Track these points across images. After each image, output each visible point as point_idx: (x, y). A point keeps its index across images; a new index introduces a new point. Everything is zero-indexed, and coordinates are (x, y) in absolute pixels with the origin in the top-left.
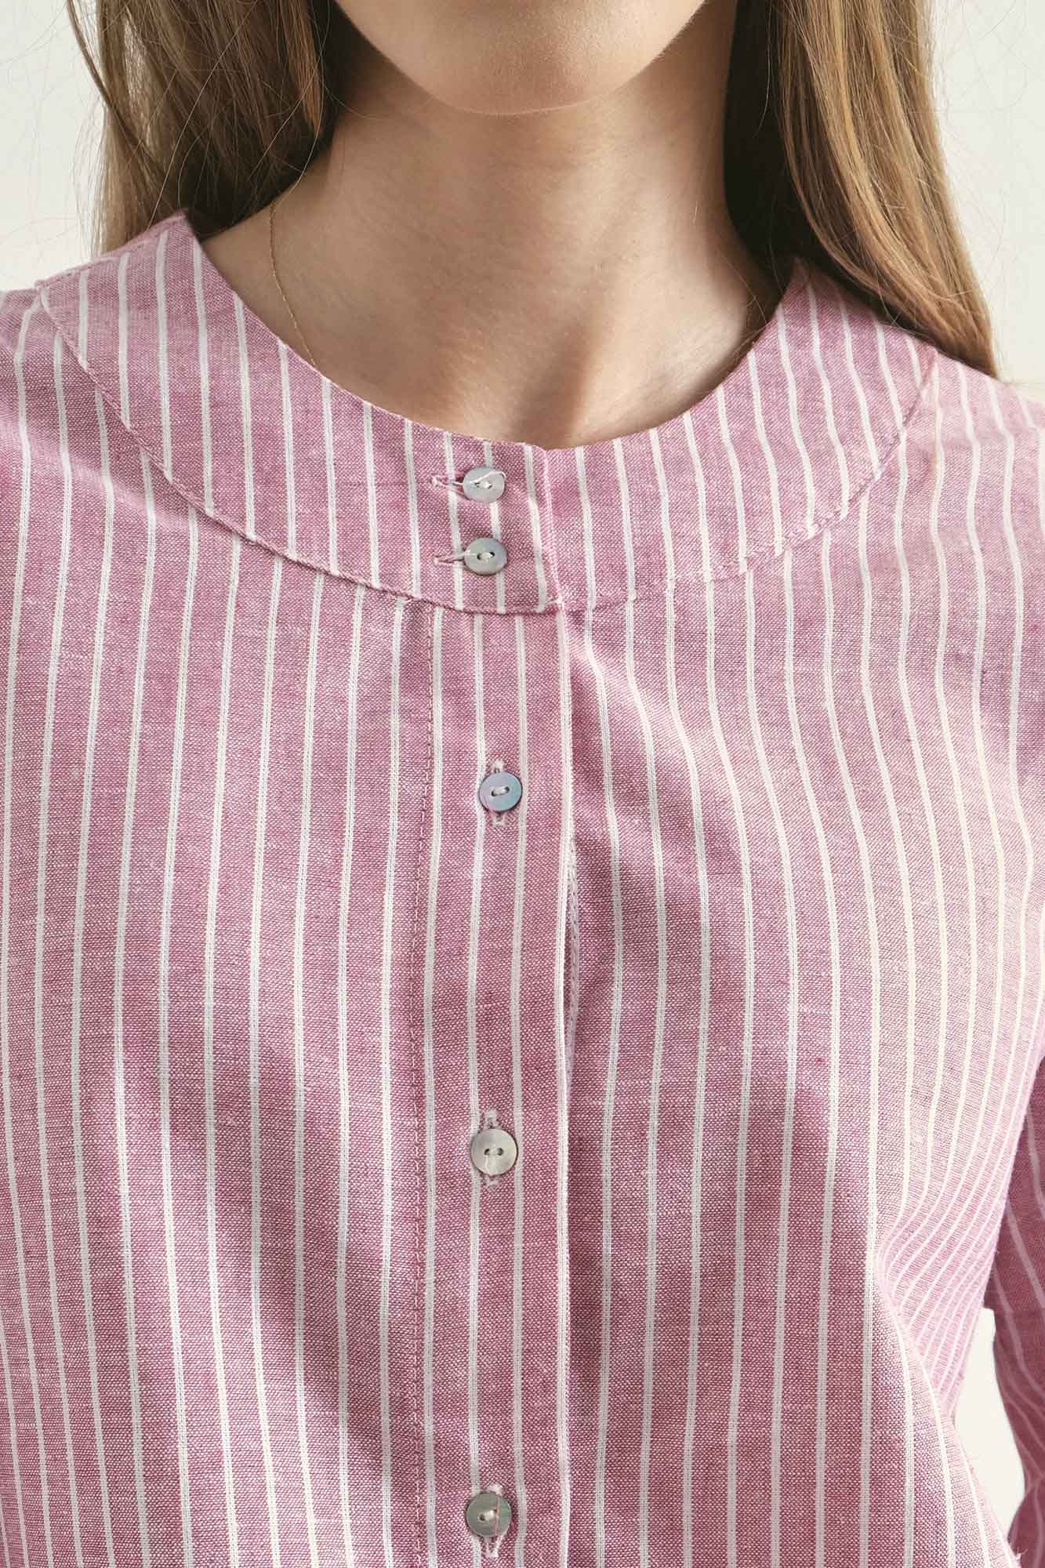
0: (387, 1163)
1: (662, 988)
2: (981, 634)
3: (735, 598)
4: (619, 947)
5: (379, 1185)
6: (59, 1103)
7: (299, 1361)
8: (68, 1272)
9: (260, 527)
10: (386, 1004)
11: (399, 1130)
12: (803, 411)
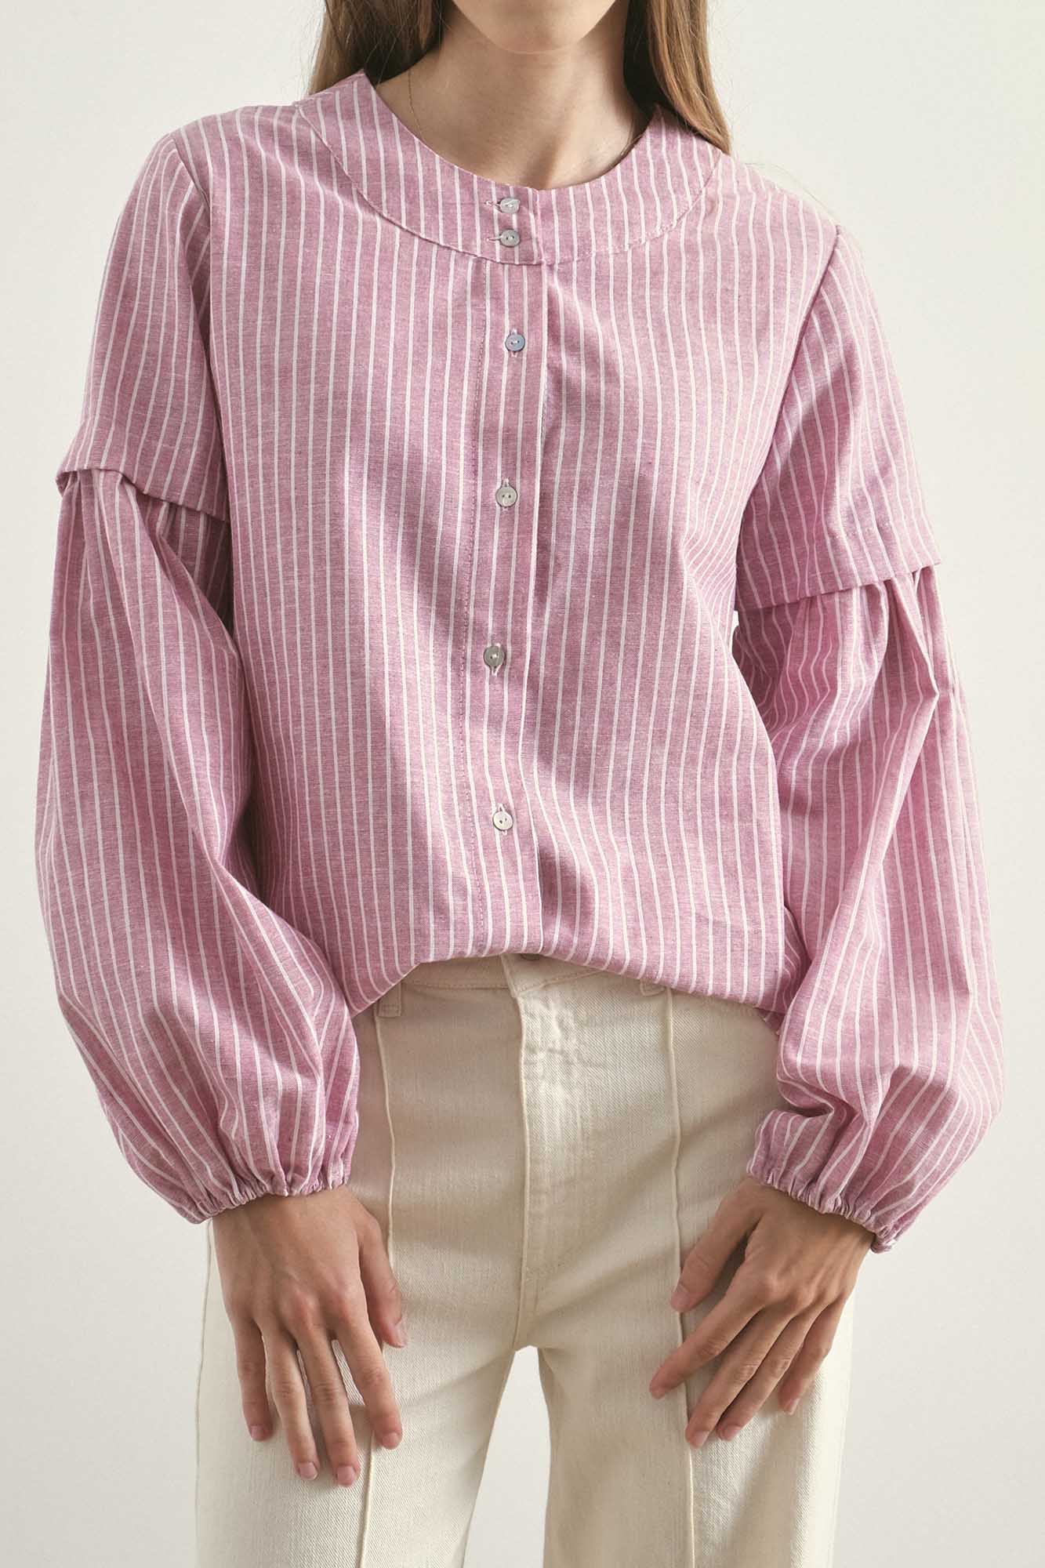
0: (461, 498)
1: (582, 432)
2: (737, 281)
3: (623, 261)
4: (564, 414)
5: (457, 507)
6: (319, 464)
7: (416, 582)
8: (319, 536)
9: (408, 223)
10: (463, 430)
11: (466, 484)
12: (657, 178)
